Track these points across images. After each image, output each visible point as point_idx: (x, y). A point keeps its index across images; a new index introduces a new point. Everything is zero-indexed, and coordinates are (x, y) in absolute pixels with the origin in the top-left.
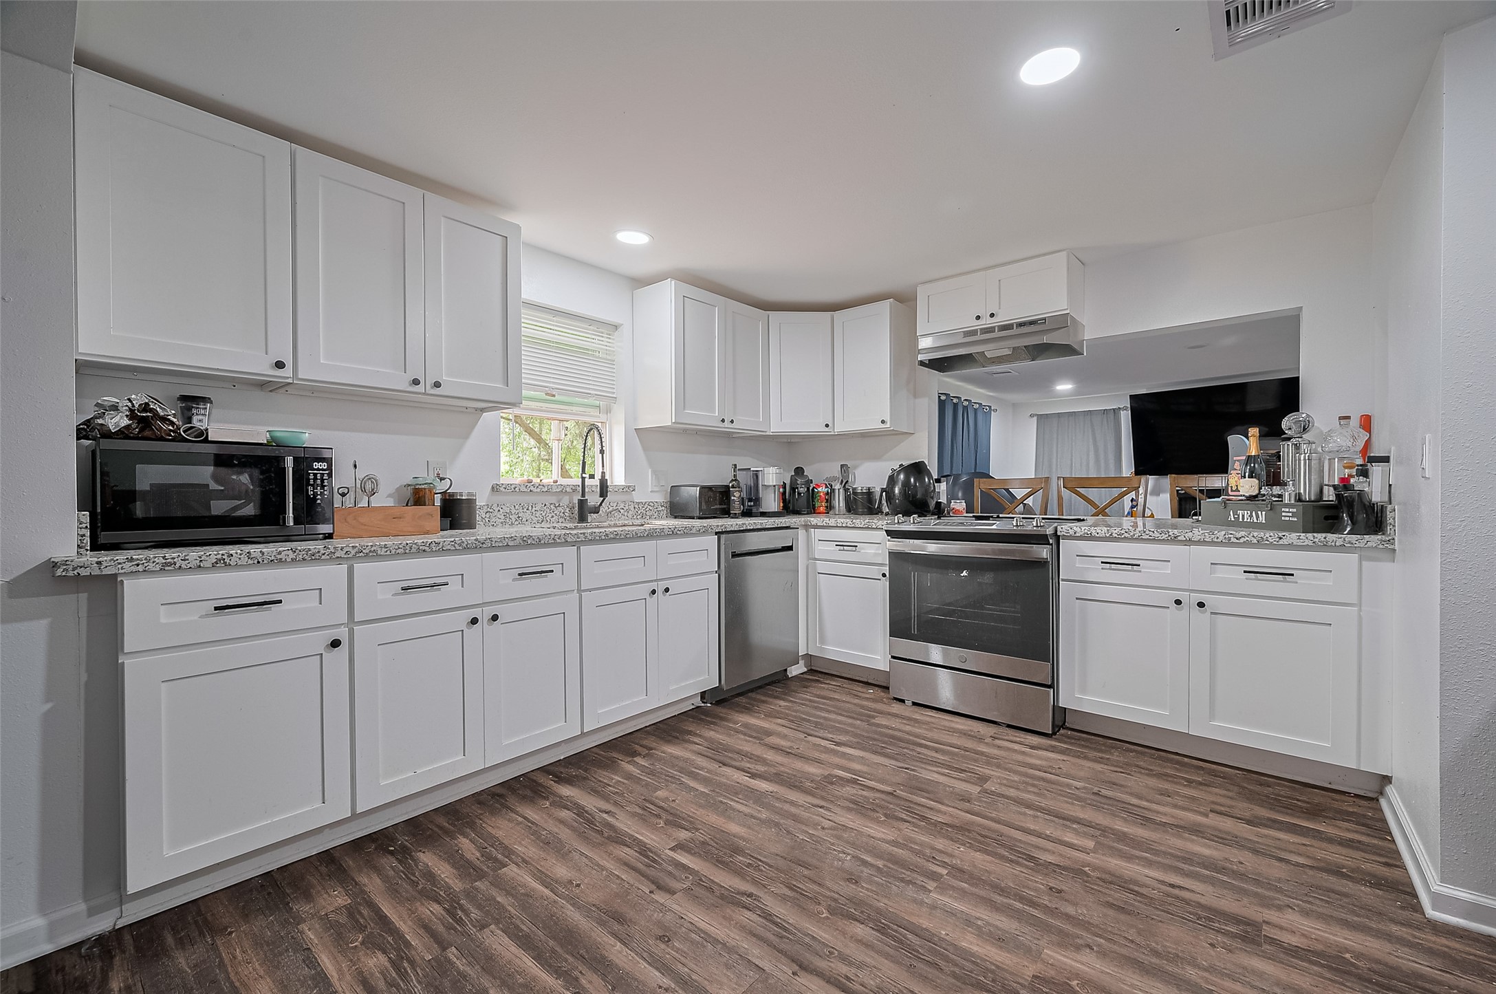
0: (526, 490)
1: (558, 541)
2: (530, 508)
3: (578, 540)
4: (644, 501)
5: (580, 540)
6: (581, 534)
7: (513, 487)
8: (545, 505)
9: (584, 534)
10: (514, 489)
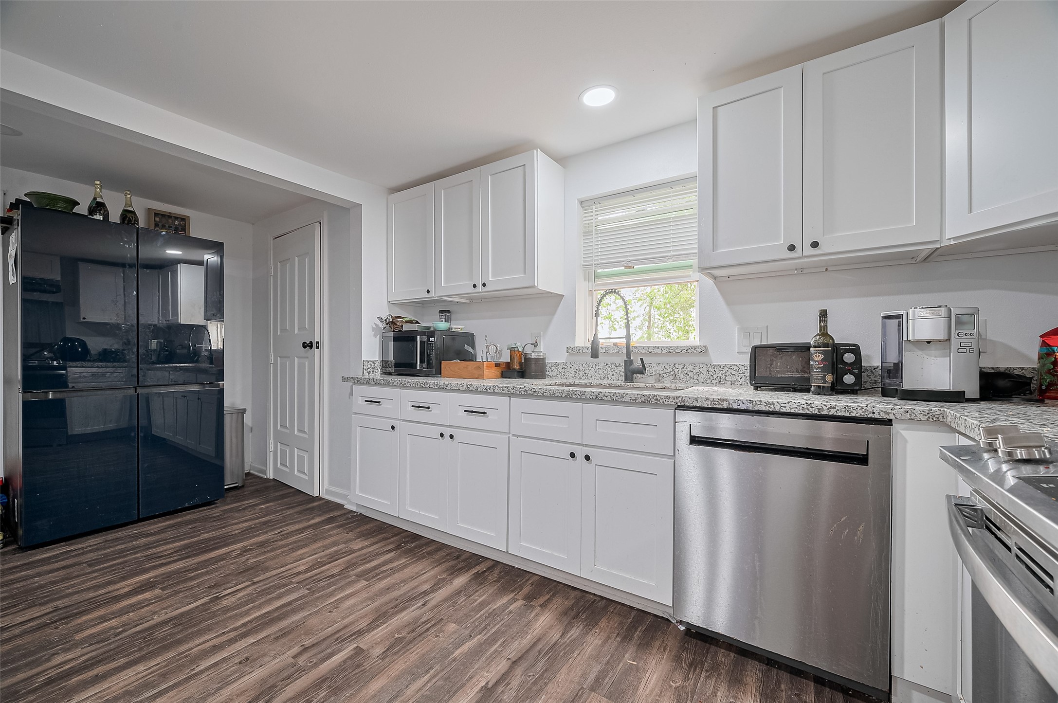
0: (588, 351)
1: (489, 391)
2: (594, 366)
3: (503, 392)
4: (722, 363)
5: (504, 392)
6: (505, 387)
7: (577, 349)
8: (607, 364)
9: (507, 387)
10: (579, 350)
